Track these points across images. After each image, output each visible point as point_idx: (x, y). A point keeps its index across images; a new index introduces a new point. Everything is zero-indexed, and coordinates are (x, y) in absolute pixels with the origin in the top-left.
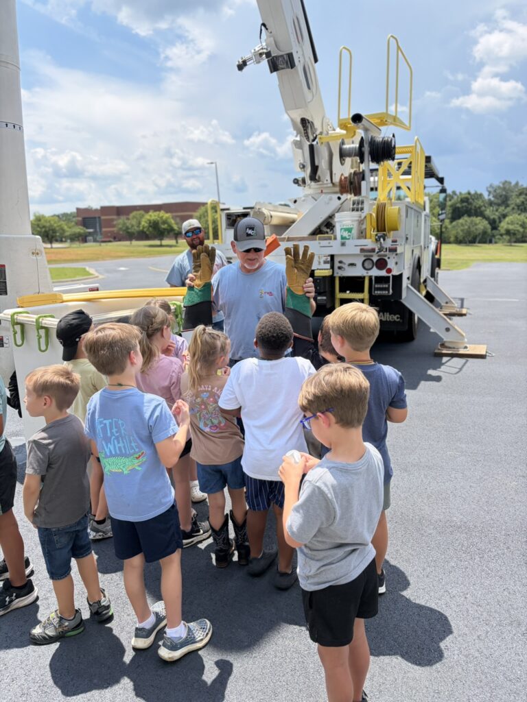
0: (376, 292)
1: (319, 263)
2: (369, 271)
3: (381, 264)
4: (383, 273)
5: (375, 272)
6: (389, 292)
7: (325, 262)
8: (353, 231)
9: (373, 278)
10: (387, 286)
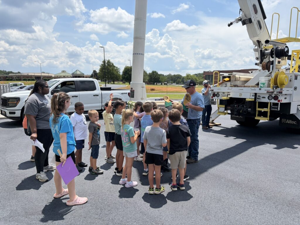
0: (272, 109)
1: (250, 96)
2: (270, 101)
3: (276, 98)
4: (276, 102)
5: (273, 101)
6: (278, 109)
7: (253, 96)
8: (265, 84)
9: (272, 104)
10: (277, 107)
